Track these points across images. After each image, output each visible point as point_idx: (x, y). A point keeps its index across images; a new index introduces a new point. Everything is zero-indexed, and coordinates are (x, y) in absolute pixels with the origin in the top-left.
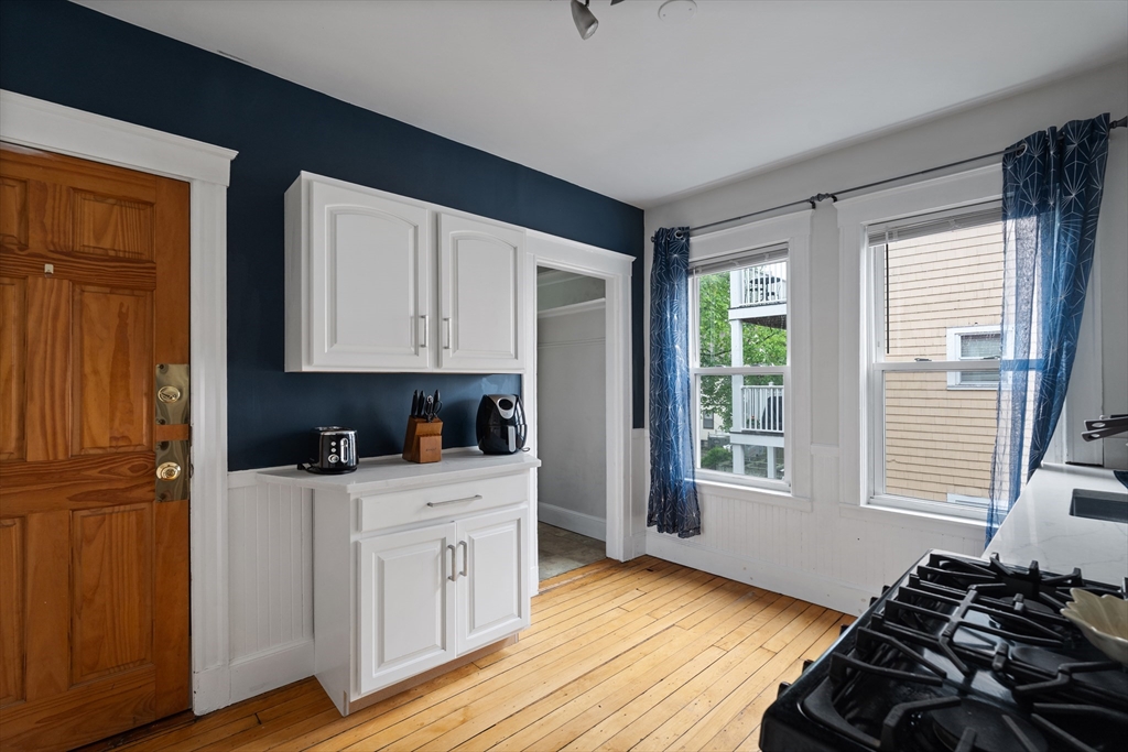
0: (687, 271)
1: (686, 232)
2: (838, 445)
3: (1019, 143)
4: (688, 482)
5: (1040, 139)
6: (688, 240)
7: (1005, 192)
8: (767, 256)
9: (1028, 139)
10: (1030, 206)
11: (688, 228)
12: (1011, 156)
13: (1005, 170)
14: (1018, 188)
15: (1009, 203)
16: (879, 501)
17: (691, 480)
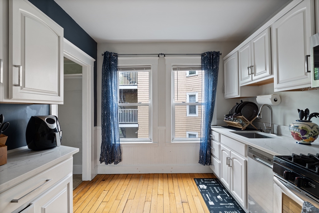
0: (117, 69)
1: (116, 55)
2: (165, 126)
3: (205, 53)
4: (117, 144)
5: (209, 53)
6: (117, 58)
7: (202, 63)
8: (145, 68)
9: (207, 53)
10: (208, 68)
11: (117, 54)
12: (203, 55)
13: (202, 59)
14: (205, 63)
15: (203, 66)
16: (174, 140)
17: (118, 143)
